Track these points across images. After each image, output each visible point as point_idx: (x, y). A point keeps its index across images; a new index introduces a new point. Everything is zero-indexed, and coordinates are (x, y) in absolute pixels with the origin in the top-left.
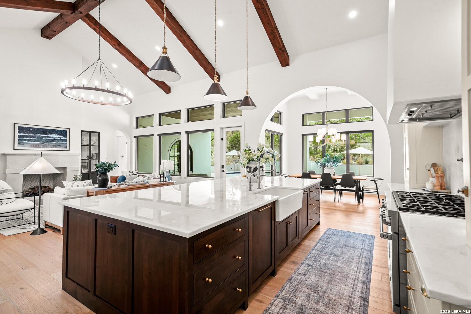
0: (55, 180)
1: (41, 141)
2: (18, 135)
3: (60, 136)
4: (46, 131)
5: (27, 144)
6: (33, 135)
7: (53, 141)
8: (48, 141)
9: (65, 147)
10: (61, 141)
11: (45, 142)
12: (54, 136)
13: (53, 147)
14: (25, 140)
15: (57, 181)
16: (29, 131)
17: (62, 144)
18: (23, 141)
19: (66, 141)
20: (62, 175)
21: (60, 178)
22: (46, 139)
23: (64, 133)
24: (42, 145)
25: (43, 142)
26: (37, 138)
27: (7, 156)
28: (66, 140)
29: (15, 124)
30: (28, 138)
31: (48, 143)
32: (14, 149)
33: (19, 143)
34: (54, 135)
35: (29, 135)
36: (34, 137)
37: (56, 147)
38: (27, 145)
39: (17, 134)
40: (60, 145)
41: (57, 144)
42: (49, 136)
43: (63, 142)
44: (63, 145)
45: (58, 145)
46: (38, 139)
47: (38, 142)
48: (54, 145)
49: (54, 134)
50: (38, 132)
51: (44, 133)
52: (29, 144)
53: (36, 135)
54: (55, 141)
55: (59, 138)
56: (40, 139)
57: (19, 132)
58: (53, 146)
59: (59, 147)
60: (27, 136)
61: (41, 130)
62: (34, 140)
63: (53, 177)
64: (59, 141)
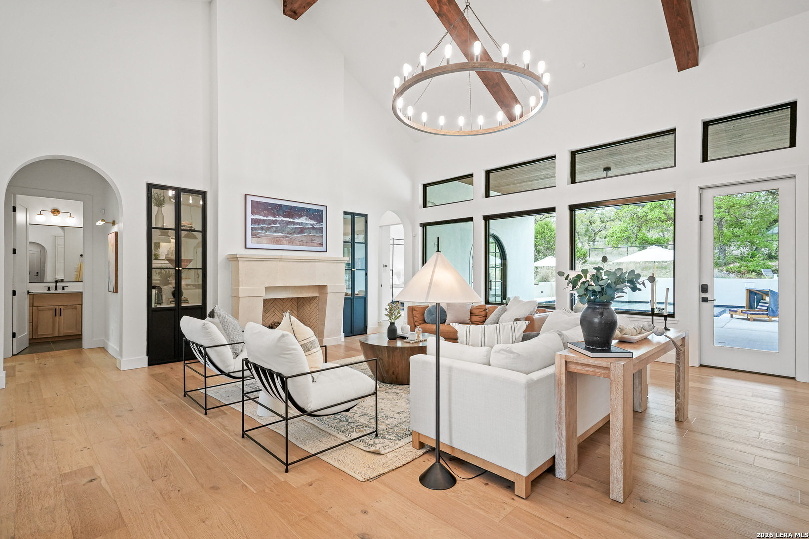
0: (301, 311)
1: (285, 231)
2: (252, 219)
3: (313, 222)
4: (291, 211)
5: (265, 236)
6: (274, 219)
7: (302, 231)
8: (294, 231)
9: (320, 244)
10: (314, 231)
11: (290, 234)
12: (303, 222)
13: (302, 243)
14: (262, 229)
15: (305, 312)
16: (268, 210)
17: (316, 238)
18: (259, 230)
19: (322, 232)
20: (315, 300)
21: (312, 305)
22: (292, 227)
23: (317, 215)
24: (287, 240)
25: (287, 233)
26: (279, 225)
27: (240, 261)
28: (321, 230)
29: (247, 196)
30: (265, 224)
31: (295, 235)
32: (246, 247)
33: (252, 235)
34: (303, 220)
35: (267, 218)
36: (274, 222)
37: (307, 244)
38: (264, 239)
39: (250, 217)
40: (312, 240)
41: (308, 237)
42: (296, 220)
43: (317, 233)
44: (317, 241)
45: (310, 239)
46: (280, 228)
47: (280, 234)
48: (303, 239)
49: (304, 218)
50: (281, 212)
51: (289, 215)
52: (267, 236)
53: (278, 218)
54: (305, 230)
55: (311, 224)
56: (283, 226)
57: (252, 213)
58: (303, 241)
59: (311, 243)
60: (264, 221)
61: (284, 209)
62: (274, 229)
63: (296, 305)
64: (311, 230)
